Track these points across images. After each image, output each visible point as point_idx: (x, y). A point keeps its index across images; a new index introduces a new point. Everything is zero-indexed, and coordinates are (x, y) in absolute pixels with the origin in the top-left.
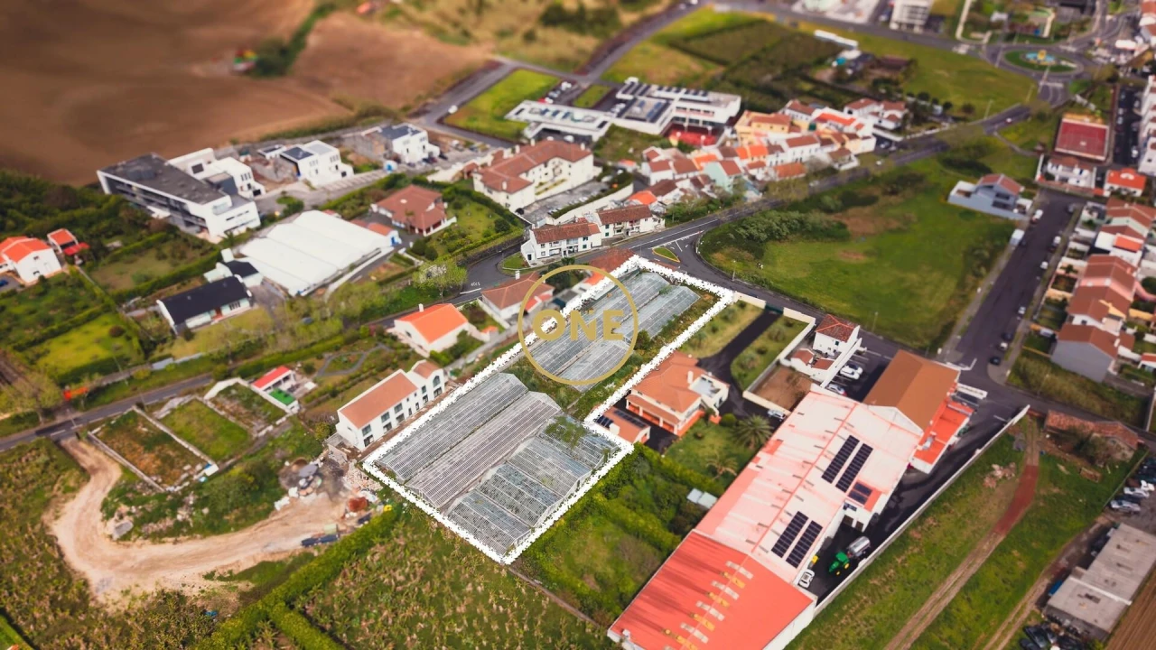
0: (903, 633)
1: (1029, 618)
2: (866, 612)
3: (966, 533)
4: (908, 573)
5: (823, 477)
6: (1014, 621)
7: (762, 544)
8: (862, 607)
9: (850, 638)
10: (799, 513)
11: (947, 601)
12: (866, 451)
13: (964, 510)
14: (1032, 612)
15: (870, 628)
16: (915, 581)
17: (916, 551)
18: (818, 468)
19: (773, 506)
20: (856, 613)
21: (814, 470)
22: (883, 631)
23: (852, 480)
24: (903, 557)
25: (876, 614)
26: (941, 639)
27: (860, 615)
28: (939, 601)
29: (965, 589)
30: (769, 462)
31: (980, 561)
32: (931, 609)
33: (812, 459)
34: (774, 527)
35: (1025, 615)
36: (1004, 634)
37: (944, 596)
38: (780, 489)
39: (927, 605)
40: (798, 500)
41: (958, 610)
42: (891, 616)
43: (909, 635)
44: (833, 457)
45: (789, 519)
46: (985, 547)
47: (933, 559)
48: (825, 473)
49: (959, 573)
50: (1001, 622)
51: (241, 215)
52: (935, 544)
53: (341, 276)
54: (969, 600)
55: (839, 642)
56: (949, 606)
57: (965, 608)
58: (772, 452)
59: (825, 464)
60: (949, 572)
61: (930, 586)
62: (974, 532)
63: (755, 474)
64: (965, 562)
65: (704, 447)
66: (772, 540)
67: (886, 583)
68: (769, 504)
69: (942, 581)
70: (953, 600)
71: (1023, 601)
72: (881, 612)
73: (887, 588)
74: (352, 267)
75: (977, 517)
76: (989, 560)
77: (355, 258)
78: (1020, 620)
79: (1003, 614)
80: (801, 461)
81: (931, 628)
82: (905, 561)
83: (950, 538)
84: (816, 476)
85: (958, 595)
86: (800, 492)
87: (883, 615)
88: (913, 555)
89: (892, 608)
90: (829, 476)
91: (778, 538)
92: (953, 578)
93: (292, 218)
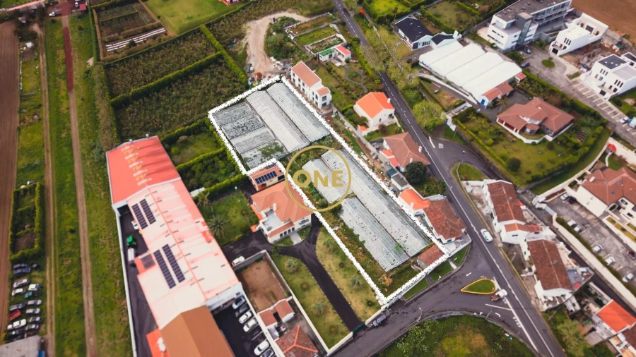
0: (88, 258)
1: (46, 328)
2: (107, 247)
3: (106, 335)
4: (109, 281)
5: (167, 245)
6: (51, 318)
7: (150, 196)
8: (111, 247)
9: (103, 233)
10: (155, 221)
11: (84, 291)
12: (171, 284)
13: (117, 348)
14: (46, 333)
15: (100, 244)
16: (103, 282)
17: (117, 295)
18: (175, 245)
19: (167, 212)
20: (110, 242)
21: (174, 242)
22: (96, 249)
23: (158, 262)
24: (118, 285)
25: (103, 251)
26: (73, 273)
27: (108, 243)
28: (87, 287)
29: (82, 305)
30: (197, 228)
31: (87, 329)
32: (87, 279)
33: (182, 245)
34: (155, 205)
35: (48, 328)
36: (51, 307)
37: (87, 291)
38: (175, 220)
39: (90, 279)
40: (162, 224)
41: (76, 293)
42: (98, 257)
43: (85, 259)
44: (176, 258)
45: (155, 214)
46: (91, 340)
47: (107, 302)
48: (169, 248)
49: (91, 310)
50: (56, 310)
51: (498, 34)
52: (112, 309)
53: (441, 79)
54: (76, 303)
55: (105, 227)
56: (81, 290)
57: (74, 297)
58: (204, 233)
59: (175, 251)
60: (95, 306)
61: (96, 288)
62: (103, 341)
63: (194, 217)
64: (93, 320)
65: (236, 213)
66: (149, 201)
67: (113, 266)
68: (169, 211)
69: (94, 297)
70: (82, 294)
71: (54, 333)
72: (103, 254)
73: (110, 265)
74: (448, 83)
75: (109, 352)
76: (84, 335)
77: (458, 83)
78: (49, 322)
79: (58, 315)
80: (185, 240)
81: (80, 272)
82: (116, 284)
83: (110, 322)
84: (170, 241)
85: (83, 299)
86: (165, 227)
87: (101, 254)
88: (116, 292)
89: (101, 260)
90: (167, 248)
91: (149, 204)
92: (91, 304)
93: (508, 59)
